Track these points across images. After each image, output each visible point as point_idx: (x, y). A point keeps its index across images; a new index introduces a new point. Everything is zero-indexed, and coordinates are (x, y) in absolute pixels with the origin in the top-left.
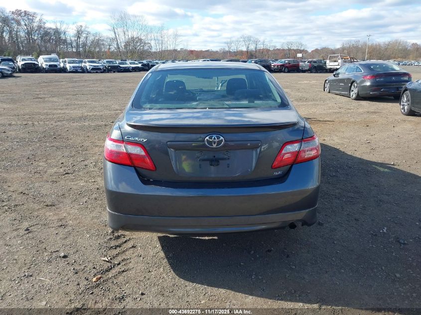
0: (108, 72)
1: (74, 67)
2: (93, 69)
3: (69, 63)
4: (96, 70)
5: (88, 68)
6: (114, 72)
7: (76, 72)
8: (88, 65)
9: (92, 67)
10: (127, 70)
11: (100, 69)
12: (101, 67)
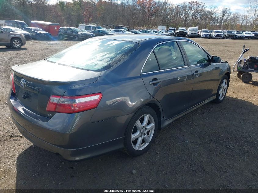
0: (226, 39)
1: (205, 35)
2: (216, 36)
3: (203, 32)
4: (218, 37)
5: (214, 36)
6: (231, 39)
7: (206, 38)
8: (214, 34)
9: (216, 35)
10: (241, 38)
11: (221, 36)
12: (222, 35)
